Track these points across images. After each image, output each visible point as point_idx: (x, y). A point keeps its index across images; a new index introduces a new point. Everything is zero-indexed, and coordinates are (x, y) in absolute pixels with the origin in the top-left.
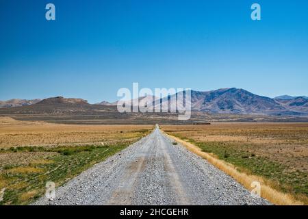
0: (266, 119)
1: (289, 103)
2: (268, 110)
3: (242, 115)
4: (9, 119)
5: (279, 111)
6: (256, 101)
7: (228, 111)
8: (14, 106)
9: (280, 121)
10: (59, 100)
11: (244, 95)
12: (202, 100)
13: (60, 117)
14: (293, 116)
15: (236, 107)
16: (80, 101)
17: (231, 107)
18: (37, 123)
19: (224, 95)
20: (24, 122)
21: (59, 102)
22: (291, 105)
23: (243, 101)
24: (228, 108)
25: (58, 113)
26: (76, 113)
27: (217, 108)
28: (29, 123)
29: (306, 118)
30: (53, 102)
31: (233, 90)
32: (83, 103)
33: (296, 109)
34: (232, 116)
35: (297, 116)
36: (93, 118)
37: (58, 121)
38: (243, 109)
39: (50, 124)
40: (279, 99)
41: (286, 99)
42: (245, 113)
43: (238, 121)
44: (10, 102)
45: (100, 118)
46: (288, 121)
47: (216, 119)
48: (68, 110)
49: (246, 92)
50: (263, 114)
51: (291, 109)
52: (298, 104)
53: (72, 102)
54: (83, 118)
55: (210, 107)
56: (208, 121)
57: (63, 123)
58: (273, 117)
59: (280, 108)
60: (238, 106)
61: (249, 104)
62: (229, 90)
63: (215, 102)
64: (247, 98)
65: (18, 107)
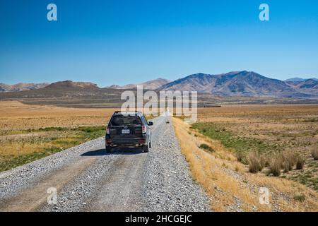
0: (276, 102)
1: (300, 85)
2: (279, 92)
3: (253, 97)
4: (17, 103)
5: (289, 93)
6: (267, 84)
7: (239, 94)
8: (21, 90)
9: (290, 103)
10: (67, 84)
11: (255, 78)
12: (214, 83)
13: (69, 101)
14: (303, 98)
15: (247, 89)
16: (89, 84)
17: (242, 90)
18: (46, 107)
19: (235, 78)
20: (33, 106)
21: (68, 86)
22: (301, 87)
23: (254, 84)
24: (239, 91)
25: (67, 97)
26: (86, 97)
27: (228, 91)
28: (38, 107)
29: (315, 100)
30: (62, 85)
31: (244, 73)
32: (93, 87)
33: (307, 91)
34: (242, 99)
35: (307, 98)
36: (103, 102)
37: (68, 105)
38: (254, 92)
39: (59, 108)
40: (289, 82)
41: (296, 82)
42: (256, 96)
43: (249, 103)
44: (17, 86)
45: (110, 102)
46: (298, 103)
47: (227, 101)
48: (77, 94)
49: (257, 75)
50: (274, 97)
51: (302, 91)
52: (308, 86)
53: (81, 86)
54: (93, 102)
55: (220, 90)
56: (219, 104)
57: (73, 107)
58: (283, 99)
59: (291, 90)
60: (250, 89)
61: (260, 87)
62: (240, 73)
63: (226, 85)
64: (258, 81)
65: (27, 91)
